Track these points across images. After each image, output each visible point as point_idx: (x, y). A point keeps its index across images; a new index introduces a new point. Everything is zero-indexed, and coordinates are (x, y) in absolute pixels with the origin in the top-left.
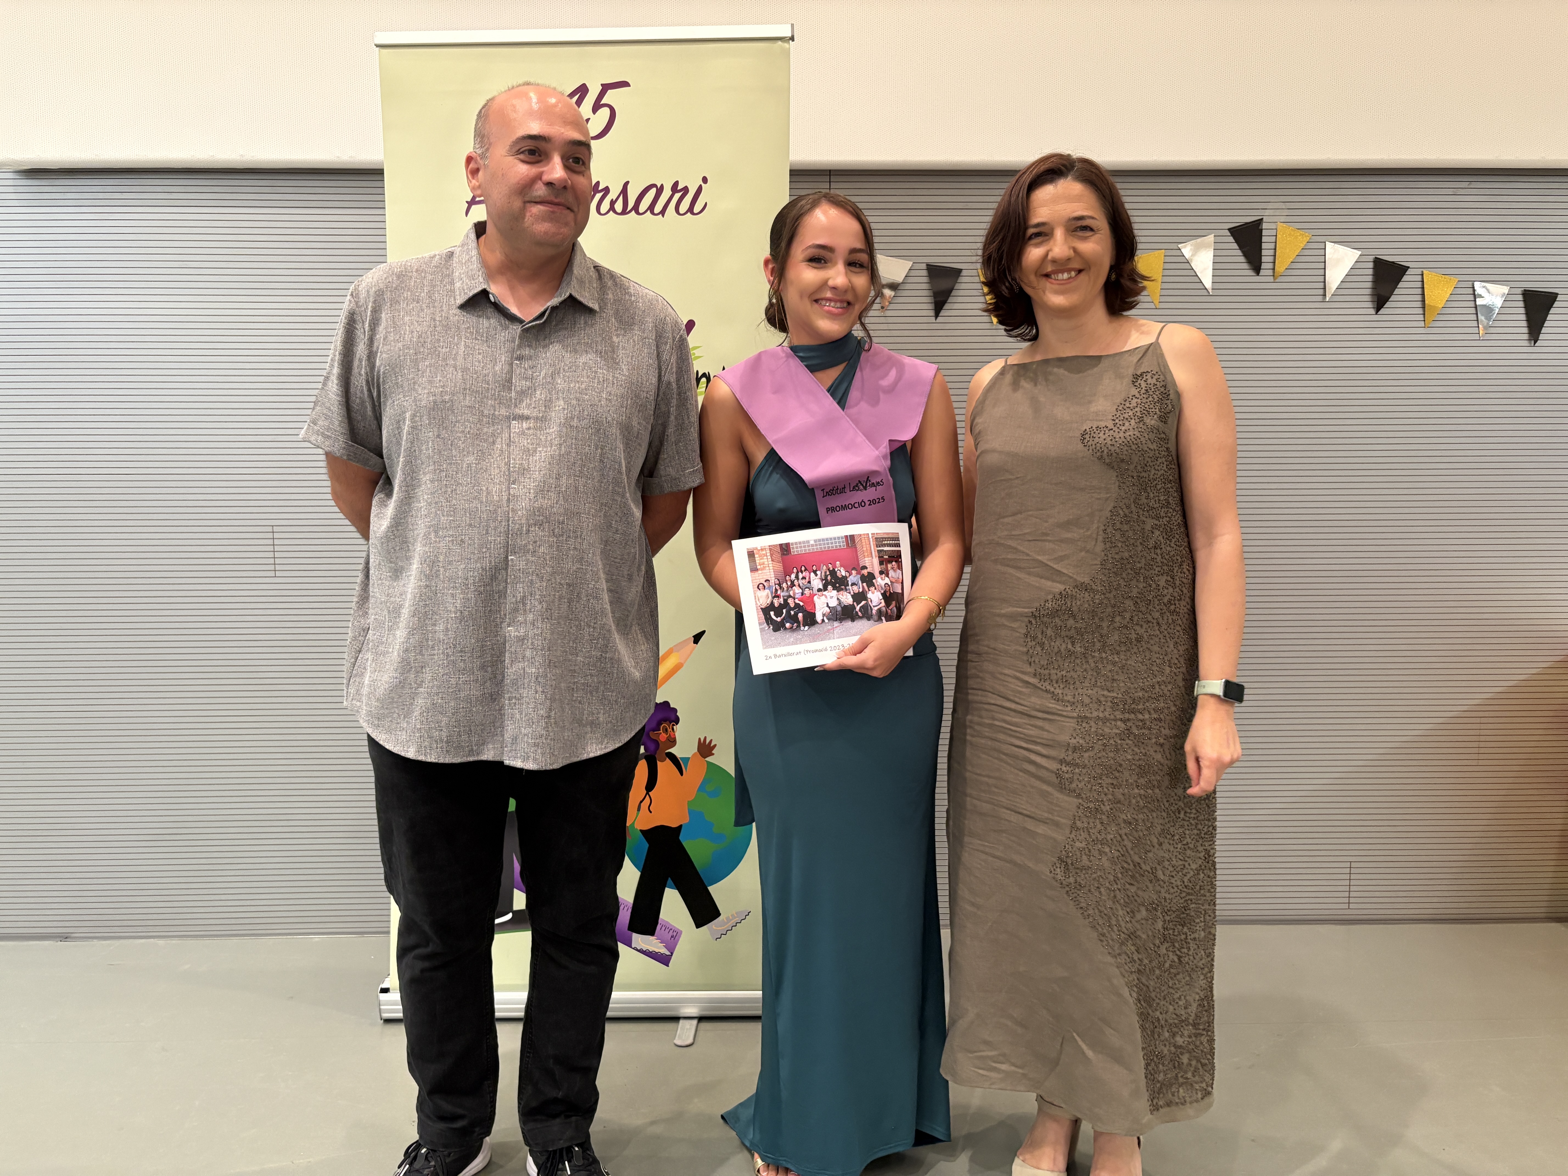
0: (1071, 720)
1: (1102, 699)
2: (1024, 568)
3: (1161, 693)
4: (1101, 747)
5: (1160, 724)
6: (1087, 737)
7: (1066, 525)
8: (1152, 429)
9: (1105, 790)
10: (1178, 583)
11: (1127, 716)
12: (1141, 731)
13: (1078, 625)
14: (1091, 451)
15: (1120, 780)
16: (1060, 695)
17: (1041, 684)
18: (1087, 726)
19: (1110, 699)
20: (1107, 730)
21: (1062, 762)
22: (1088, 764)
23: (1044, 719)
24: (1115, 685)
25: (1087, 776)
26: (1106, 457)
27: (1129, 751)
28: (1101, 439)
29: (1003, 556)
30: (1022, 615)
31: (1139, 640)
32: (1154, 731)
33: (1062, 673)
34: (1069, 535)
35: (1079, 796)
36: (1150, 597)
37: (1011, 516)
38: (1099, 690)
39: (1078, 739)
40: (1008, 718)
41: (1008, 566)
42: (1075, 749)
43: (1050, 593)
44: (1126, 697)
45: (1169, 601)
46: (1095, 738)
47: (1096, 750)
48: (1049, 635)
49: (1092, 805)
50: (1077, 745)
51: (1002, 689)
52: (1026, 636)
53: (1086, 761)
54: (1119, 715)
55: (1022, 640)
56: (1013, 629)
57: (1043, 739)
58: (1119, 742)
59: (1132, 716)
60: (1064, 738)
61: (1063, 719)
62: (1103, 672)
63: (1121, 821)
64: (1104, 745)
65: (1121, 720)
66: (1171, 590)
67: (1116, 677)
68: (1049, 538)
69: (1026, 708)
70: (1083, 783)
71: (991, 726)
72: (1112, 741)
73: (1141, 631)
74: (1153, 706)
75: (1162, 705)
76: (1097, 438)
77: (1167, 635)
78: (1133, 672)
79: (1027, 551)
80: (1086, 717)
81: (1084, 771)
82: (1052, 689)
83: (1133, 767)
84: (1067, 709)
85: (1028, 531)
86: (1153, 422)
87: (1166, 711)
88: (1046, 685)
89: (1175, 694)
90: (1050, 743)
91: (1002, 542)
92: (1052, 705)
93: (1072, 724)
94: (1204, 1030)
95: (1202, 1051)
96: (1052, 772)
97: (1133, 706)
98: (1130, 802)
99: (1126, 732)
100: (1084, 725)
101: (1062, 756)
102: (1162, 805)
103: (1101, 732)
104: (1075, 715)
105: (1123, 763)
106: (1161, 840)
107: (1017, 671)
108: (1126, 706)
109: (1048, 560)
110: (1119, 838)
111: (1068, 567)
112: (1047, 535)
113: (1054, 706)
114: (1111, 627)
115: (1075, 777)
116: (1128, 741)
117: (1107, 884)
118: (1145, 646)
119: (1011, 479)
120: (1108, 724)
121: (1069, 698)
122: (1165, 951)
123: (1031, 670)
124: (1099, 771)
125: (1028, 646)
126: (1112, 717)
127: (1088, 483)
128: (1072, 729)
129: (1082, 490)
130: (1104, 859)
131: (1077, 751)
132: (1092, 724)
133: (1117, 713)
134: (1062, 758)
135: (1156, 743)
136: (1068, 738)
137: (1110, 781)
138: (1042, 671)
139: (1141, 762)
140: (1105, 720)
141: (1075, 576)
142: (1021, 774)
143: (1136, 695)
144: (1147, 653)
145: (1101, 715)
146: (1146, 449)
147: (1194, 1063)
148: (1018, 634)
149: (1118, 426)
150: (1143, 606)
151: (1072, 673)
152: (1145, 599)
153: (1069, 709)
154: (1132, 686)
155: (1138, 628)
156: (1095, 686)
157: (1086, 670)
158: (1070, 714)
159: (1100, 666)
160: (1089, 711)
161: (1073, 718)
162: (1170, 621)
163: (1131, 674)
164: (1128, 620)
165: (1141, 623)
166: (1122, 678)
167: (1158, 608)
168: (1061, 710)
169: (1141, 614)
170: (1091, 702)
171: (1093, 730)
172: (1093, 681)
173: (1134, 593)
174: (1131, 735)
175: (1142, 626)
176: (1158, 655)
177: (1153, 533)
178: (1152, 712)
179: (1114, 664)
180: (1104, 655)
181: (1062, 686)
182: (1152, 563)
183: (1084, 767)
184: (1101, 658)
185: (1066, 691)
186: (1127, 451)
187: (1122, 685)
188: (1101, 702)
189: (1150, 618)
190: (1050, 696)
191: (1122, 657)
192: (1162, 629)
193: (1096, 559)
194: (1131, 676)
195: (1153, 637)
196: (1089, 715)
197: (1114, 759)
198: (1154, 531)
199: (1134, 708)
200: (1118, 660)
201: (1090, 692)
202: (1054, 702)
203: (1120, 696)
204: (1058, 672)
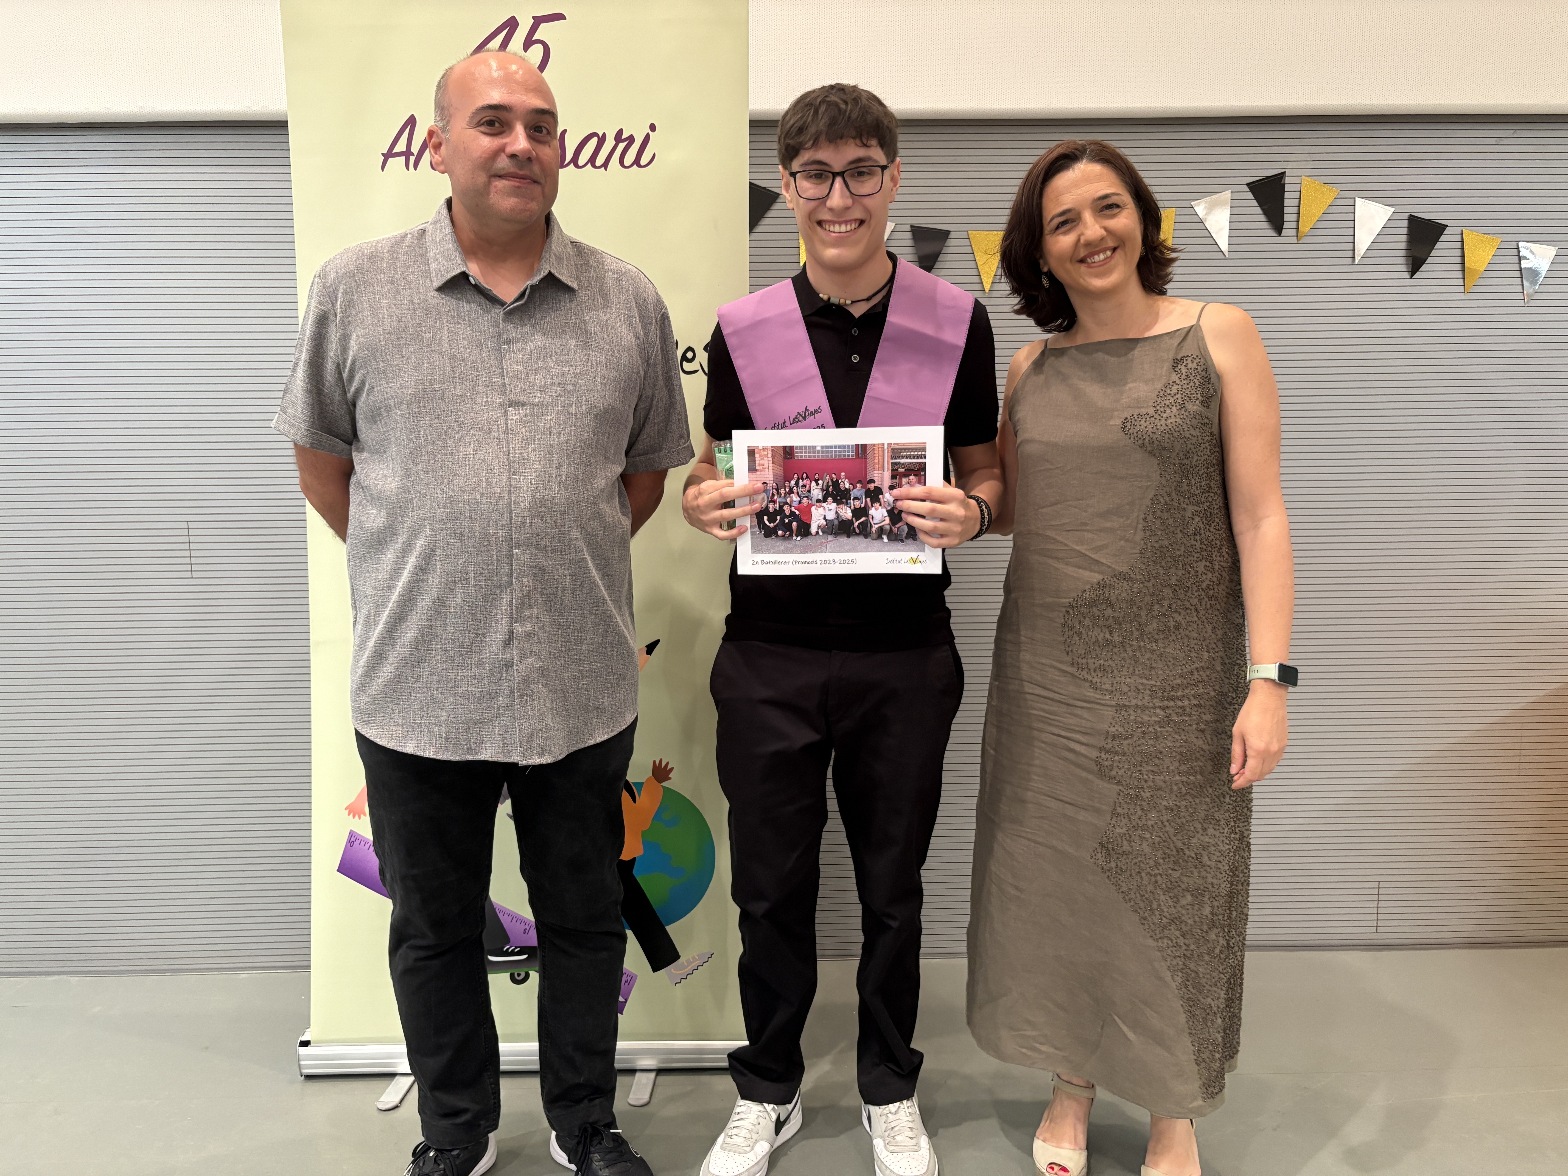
0: (1110, 709)
1: (1141, 687)
2: (1062, 559)
3: (1200, 679)
4: (1140, 735)
6: (1126, 725)
7: (1106, 514)
8: (1194, 416)
9: (1145, 777)
10: (1217, 567)
11: (1166, 703)
12: (1180, 718)
13: (1116, 615)
14: (1132, 439)
16: (1098, 684)
17: (1078, 673)
18: (1126, 714)
19: (1148, 687)
20: (1146, 718)
21: (1101, 749)
22: (1128, 751)
23: (1082, 708)
24: (1153, 673)
25: (1127, 763)
26: (1148, 445)
27: (1170, 738)
28: (1142, 427)
29: (1042, 547)
30: (1060, 605)
31: (1177, 627)
32: (1195, 717)
33: (1100, 662)
34: (1109, 525)
35: (1119, 783)
36: (1189, 584)
37: (1050, 506)
38: (1137, 677)
39: (1117, 727)
40: (1046, 707)
41: (1047, 557)
42: (1114, 738)
43: (1087, 582)
44: (1164, 684)
45: (1208, 587)
46: (1134, 726)
47: (1135, 738)
48: (1086, 625)
49: (1132, 792)
50: (1116, 733)
51: (1039, 678)
52: (1063, 625)
53: (1126, 749)
54: (1158, 703)
55: (1059, 630)
56: (1051, 619)
57: (1082, 727)
58: (1159, 729)
59: (1172, 703)
60: (1103, 726)
61: (1102, 707)
62: (1141, 660)
63: (1162, 807)
64: (1144, 733)
65: (1160, 707)
66: (1210, 575)
67: (1154, 665)
68: (1088, 528)
69: (1063, 697)
70: (1123, 771)
72: (1151, 729)
73: (1179, 618)
74: (1193, 692)
75: (1202, 690)
76: (1138, 426)
77: (1205, 620)
78: (1171, 659)
79: (1067, 542)
80: (1124, 706)
81: (1124, 758)
82: (1090, 678)
83: (1175, 754)
84: (1105, 698)
85: (1067, 521)
86: (1195, 408)
87: (1206, 696)
88: (1084, 674)
89: (1214, 679)
90: (1089, 731)
91: (1041, 532)
92: (1091, 694)
93: (1110, 713)
96: (1091, 759)
97: (1172, 693)
98: (1171, 789)
99: (1166, 719)
100: (1123, 713)
101: (1102, 744)
102: (1205, 791)
103: (1140, 720)
104: (1113, 703)
105: (1163, 750)
107: (1054, 660)
108: (1165, 694)
109: (1085, 549)
110: (1160, 824)
111: (1106, 556)
112: (1086, 524)
113: (1092, 694)
114: (1150, 615)
115: (1115, 765)
116: (1168, 729)
117: (1148, 869)
118: (1183, 633)
119: (1051, 469)
120: (1147, 712)
121: (1108, 686)
123: (1068, 659)
124: (1139, 759)
125: (1065, 636)
126: (1151, 705)
127: (1129, 472)
128: (1110, 717)
129: (1123, 478)
130: (1145, 845)
131: (1117, 739)
132: (1131, 712)
133: (1156, 700)
134: (1101, 746)
136: (1106, 726)
137: (1150, 768)
138: (1080, 660)
139: (1182, 749)
140: (1144, 708)
141: (1113, 566)
142: (1060, 761)
143: (1175, 682)
144: (1186, 640)
145: (1140, 703)
146: (1188, 435)
148: (1055, 624)
149: (1159, 413)
150: (1181, 593)
151: (1110, 662)
152: (1184, 586)
153: (1107, 697)
154: (1171, 674)
155: (1175, 615)
156: (1133, 673)
157: (1123, 659)
158: (1108, 702)
159: (1138, 654)
160: (1128, 699)
161: (1111, 706)
162: (1208, 606)
163: (1170, 661)
164: (1166, 607)
165: (1179, 610)
166: (1160, 666)
167: (1196, 594)
168: (1100, 699)
169: (1179, 601)
170: (1130, 691)
171: (1132, 718)
172: (1131, 669)
173: (1173, 581)
174: (1171, 723)
175: (1180, 613)
176: (1196, 641)
177: (1193, 519)
178: (1192, 698)
179: (1152, 652)
180: (1142, 644)
181: (1100, 675)
182: (1191, 550)
183: (1124, 754)
184: (1140, 646)
185: (1104, 680)
186: (1169, 438)
187: (1160, 672)
188: (1139, 690)
189: (1188, 605)
190: (1088, 684)
191: (1161, 645)
192: (1200, 615)
193: (1135, 548)
194: (1170, 664)
195: (1191, 624)
196: (1127, 703)
197: (1154, 746)
198: (1195, 517)
199: (1173, 695)
200: (1156, 648)
201: (1128, 680)
202: (1091, 690)
203: (1158, 684)
204: (1096, 662)
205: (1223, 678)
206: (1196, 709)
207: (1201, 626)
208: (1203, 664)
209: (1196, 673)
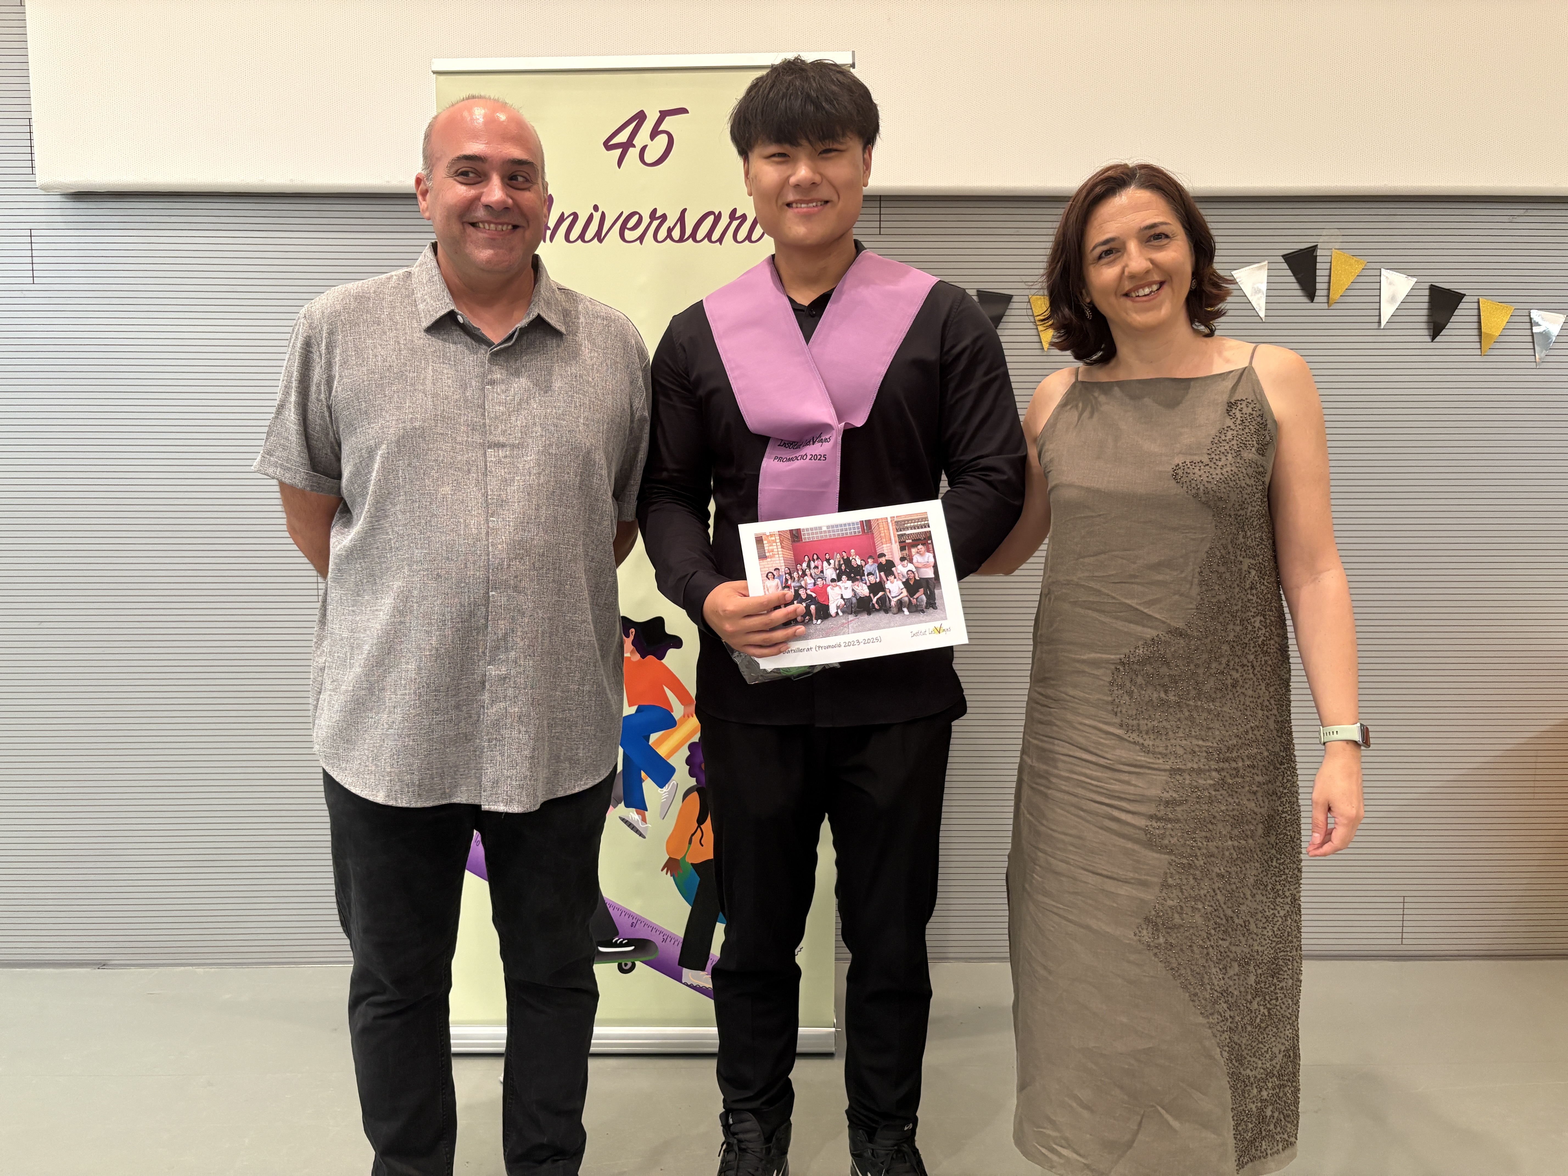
0: (1163, 773)
1: (1197, 749)
2: (1108, 612)
4: (1194, 800)
5: (1253, 771)
6: (1181, 790)
7: (1157, 567)
8: (1250, 463)
9: (1200, 844)
11: (1221, 765)
13: (1172, 673)
14: (1185, 488)
15: (1214, 832)
16: (1151, 747)
17: (1128, 735)
18: (1180, 778)
19: (1204, 749)
20: (1201, 782)
21: (1151, 817)
22: (1182, 818)
23: (1131, 773)
24: (1210, 733)
25: (1180, 831)
26: (1202, 494)
27: (1223, 802)
28: (1196, 475)
29: (1084, 599)
30: (1107, 661)
31: (1233, 686)
32: (1248, 779)
33: (1153, 723)
34: (1160, 577)
35: (1171, 852)
36: (1246, 641)
37: (1091, 556)
38: (1193, 739)
39: (1171, 793)
40: (1088, 772)
41: (1089, 609)
42: (1167, 803)
43: (1141, 638)
44: (1220, 746)
46: (1189, 790)
47: (1189, 804)
48: (1138, 683)
49: (1185, 861)
50: (1170, 799)
52: (1111, 684)
53: (1179, 815)
54: (1213, 765)
55: (1107, 688)
56: (1096, 677)
57: (1128, 794)
58: (1214, 793)
59: (1226, 765)
60: (1155, 792)
61: (1152, 772)
62: (1198, 721)
64: (1198, 797)
65: (1216, 770)
67: (1211, 726)
68: (1138, 580)
69: (1109, 760)
70: (1175, 839)
71: (1067, 779)
72: (1206, 793)
73: (1236, 675)
74: (1247, 752)
75: (1256, 750)
76: (1191, 474)
78: (1228, 719)
79: (1113, 595)
80: (1179, 769)
81: (1177, 826)
82: (1141, 741)
83: (1227, 818)
84: (1158, 761)
85: (1114, 572)
86: (1250, 455)
87: (1259, 757)
88: (1134, 736)
89: (1267, 738)
90: (1137, 798)
91: (1083, 583)
92: (1140, 758)
93: (1164, 778)
94: (1288, 1080)
95: (1285, 1102)
96: (1138, 828)
97: (1228, 754)
98: (1223, 854)
99: (1220, 782)
100: (1178, 777)
101: (1153, 811)
102: (1255, 856)
103: (1195, 784)
104: (1167, 767)
105: (1217, 814)
106: (1254, 891)
107: (1100, 722)
108: (1221, 755)
109: (1137, 604)
110: (1213, 894)
111: (1161, 611)
112: (1135, 577)
113: (1142, 758)
114: (1208, 674)
115: (1167, 833)
116: (1224, 792)
117: (1201, 942)
118: (1240, 691)
119: (1092, 517)
120: (1202, 776)
121: (1161, 750)
122: (1256, 1006)
123: (1117, 720)
124: (1193, 825)
125: (1113, 695)
126: (1207, 767)
127: (1181, 523)
128: (1164, 782)
129: (1175, 529)
130: (1197, 916)
131: (1170, 805)
132: (1186, 776)
133: (1212, 763)
134: (1152, 813)
135: (1249, 791)
136: (1159, 792)
137: (1204, 834)
138: (1130, 722)
139: (1235, 813)
140: (1199, 771)
141: (1168, 621)
142: (1102, 832)
143: (1231, 742)
144: (1242, 698)
145: (1195, 766)
146: (1244, 485)
147: (1276, 1114)
148: (1102, 683)
149: (1215, 461)
150: (1238, 650)
151: (1165, 723)
152: (1241, 642)
153: (1161, 761)
154: (1227, 734)
155: (1234, 673)
156: (1189, 736)
157: (1179, 720)
158: (1163, 767)
159: (1195, 715)
160: (1183, 762)
161: (1165, 770)
162: (1263, 663)
163: (1226, 721)
164: (1224, 665)
165: (1237, 667)
166: (1218, 726)
167: (1253, 650)
168: (1152, 763)
169: (1237, 658)
170: (1185, 753)
171: (1187, 782)
172: (1187, 730)
173: (1231, 637)
174: (1226, 785)
175: (1237, 671)
176: (1251, 699)
177: (1249, 573)
178: (1245, 759)
179: (1209, 711)
180: (1199, 703)
181: (1152, 739)
182: (1249, 605)
183: (1178, 821)
184: (1196, 706)
185: (1158, 742)
186: (1225, 488)
187: (1217, 733)
188: (1195, 752)
189: (1245, 662)
190: (1138, 748)
191: (1218, 704)
192: (1256, 672)
193: (1191, 603)
194: (1227, 724)
195: (1247, 681)
196: (1183, 767)
197: (1208, 811)
198: (1251, 571)
199: (1228, 757)
200: (1213, 707)
201: (1184, 742)
202: (1143, 754)
203: (1215, 745)
204: (1148, 723)
205: (1276, 737)
206: (1248, 770)
207: (1256, 683)
208: (1257, 723)
209: (1250, 732)
